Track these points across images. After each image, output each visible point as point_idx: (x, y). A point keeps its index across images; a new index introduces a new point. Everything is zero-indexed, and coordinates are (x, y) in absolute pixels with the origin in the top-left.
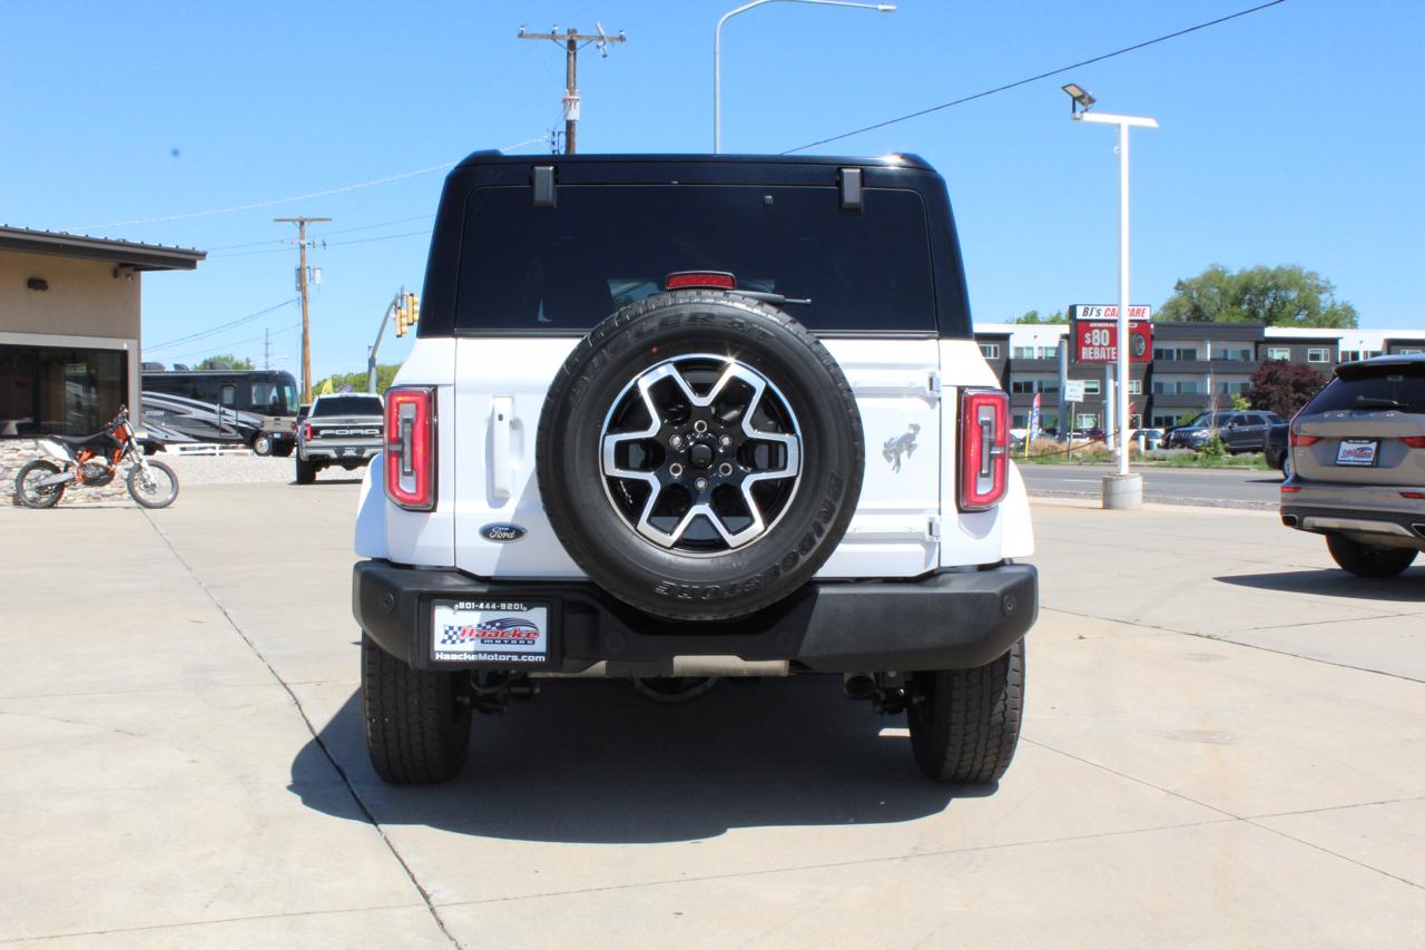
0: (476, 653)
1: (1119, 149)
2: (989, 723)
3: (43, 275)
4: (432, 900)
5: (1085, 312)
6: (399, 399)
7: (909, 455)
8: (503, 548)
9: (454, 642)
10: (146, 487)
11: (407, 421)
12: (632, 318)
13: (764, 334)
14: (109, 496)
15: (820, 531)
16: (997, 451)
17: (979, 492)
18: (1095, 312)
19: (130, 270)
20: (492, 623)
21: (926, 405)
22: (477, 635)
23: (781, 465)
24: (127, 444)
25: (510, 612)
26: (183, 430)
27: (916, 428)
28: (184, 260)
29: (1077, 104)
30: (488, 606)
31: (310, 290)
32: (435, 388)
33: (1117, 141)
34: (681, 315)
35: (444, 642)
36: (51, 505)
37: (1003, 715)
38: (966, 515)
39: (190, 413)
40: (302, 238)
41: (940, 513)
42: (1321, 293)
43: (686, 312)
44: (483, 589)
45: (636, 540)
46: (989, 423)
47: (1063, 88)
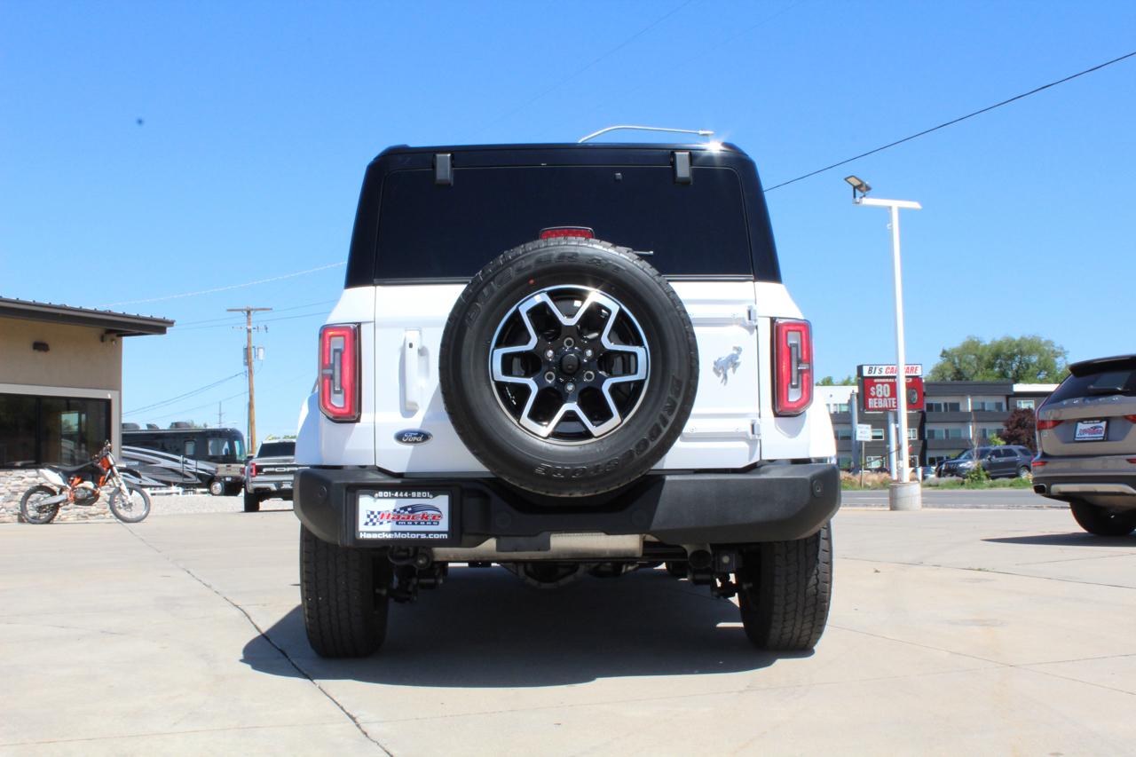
0: (392, 532)
1: (891, 226)
2: (805, 593)
3: (46, 340)
4: (358, 720)
5: (870, 370)
6: (331, 333)
7: (734, 371)
8: (414, 450)
9: (374, 524)
10: (124, 505)
11: (336, 351)
12: (514, 258)
13: (617, 268)
14: (94, 515)
15: (665, 422)
16: (803, 367)
17: (790, 400)
18: (877, 371)
19: (114, 336)
20: (405, 509)
21: (746, 332)
22: (393, 518)
23: (633, 370)
24: (109, 471)
25: (419, 499)
26: (154, 477)
27: (739, 350)
28: (156, 327)
29: (857, 191)
30: (401, 495)
31: (255, 364)
32: (359, 325)
33: (889, 219)
34: (550, 255)
35: (367, 524)
36: (48, 521)
37: (816, 589)
38: (779, 419)
39: (160, 463)
40: (249, 323)
41: (760, 416)
42: (1056, 357)
43: (556, 253)
44: (398, 481)
45: (519, 432)
46: (796, 345)
47: (846, 179)
